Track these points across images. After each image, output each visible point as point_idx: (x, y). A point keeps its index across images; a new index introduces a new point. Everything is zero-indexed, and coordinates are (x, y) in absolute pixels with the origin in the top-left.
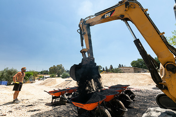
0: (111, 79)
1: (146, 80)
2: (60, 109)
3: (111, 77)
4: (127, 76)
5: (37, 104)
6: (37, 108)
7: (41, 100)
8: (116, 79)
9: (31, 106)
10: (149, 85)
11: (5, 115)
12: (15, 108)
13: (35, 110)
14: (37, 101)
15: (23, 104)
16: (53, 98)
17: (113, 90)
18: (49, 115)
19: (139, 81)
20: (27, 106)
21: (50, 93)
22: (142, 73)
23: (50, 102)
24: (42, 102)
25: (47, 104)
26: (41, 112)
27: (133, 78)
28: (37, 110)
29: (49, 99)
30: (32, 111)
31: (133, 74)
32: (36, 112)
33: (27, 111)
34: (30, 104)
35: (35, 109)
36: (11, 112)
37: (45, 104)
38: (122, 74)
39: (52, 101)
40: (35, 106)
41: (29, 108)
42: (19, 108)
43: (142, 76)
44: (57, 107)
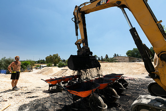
0: (106, 68)
1: (140, 69)
2: (56, 96)
3: (106, 66)
4: (122, 65)
5: (35, 91)
6: (35, 94)
7: (39, 87)
8: (111, 69)
9: (29, 93)
10: (143, 74)
11: (6, 101)
12: (15, 94)
13: (33, 97)
14: (35, 89)
15: (22, 92)
16: (50, 86)
17: (107, 79)
18: (47, 101)
19: (133, 70)
20: (26, 93)
21: (47, 81)
22: (137, 63)
23: (48, 89)
24: (40, 89)
25: (45, 92)
26: (39, 98)
27: (127, 67)
28: (36, 97)
29: (46, 86)
30: (31, 97)
31: (127, 63)
32: (34, 99)
33: (26, 97)
34: (29, 92)
35: (33, 95)
36: (11, 98)
37: (42, 91)
38: (117, 63)
39: (49, 88)
40: (34, 93)
41: (27, 95)
42: (18, 95)
43: (136, 65)
44: (53, 94)
